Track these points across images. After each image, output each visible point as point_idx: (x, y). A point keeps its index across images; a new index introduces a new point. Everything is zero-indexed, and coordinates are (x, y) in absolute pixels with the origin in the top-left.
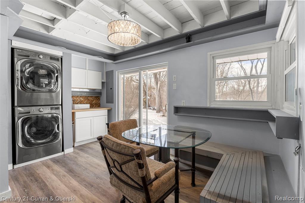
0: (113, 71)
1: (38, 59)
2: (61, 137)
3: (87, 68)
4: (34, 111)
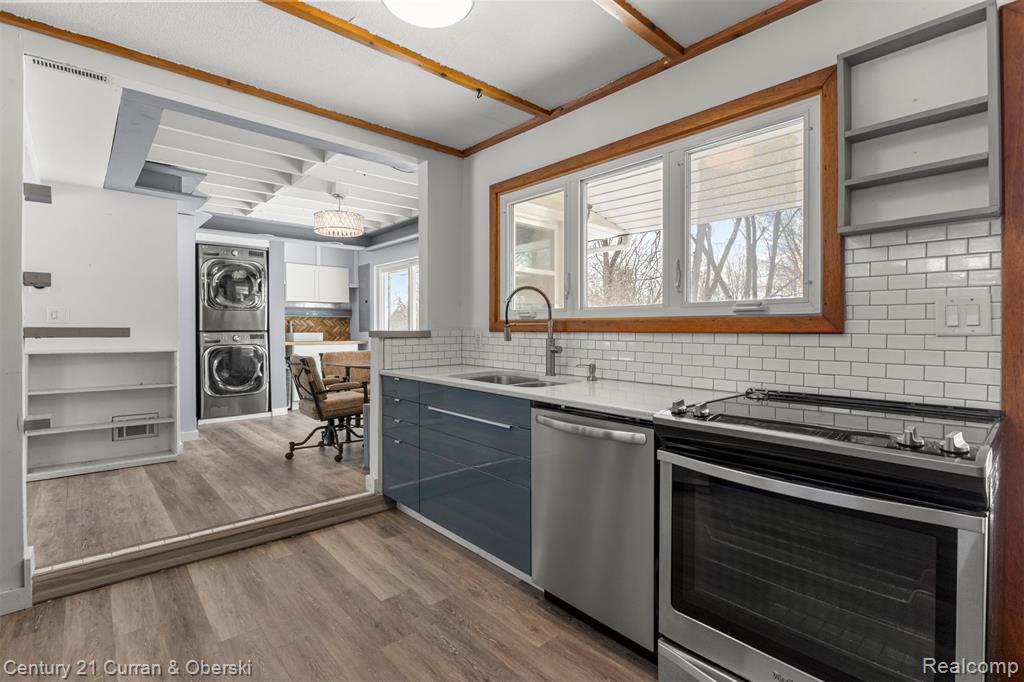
0: (368, 265)
1: (231, 256)
2: (265, 386)
3: (319, 263)
4: (226, 339)
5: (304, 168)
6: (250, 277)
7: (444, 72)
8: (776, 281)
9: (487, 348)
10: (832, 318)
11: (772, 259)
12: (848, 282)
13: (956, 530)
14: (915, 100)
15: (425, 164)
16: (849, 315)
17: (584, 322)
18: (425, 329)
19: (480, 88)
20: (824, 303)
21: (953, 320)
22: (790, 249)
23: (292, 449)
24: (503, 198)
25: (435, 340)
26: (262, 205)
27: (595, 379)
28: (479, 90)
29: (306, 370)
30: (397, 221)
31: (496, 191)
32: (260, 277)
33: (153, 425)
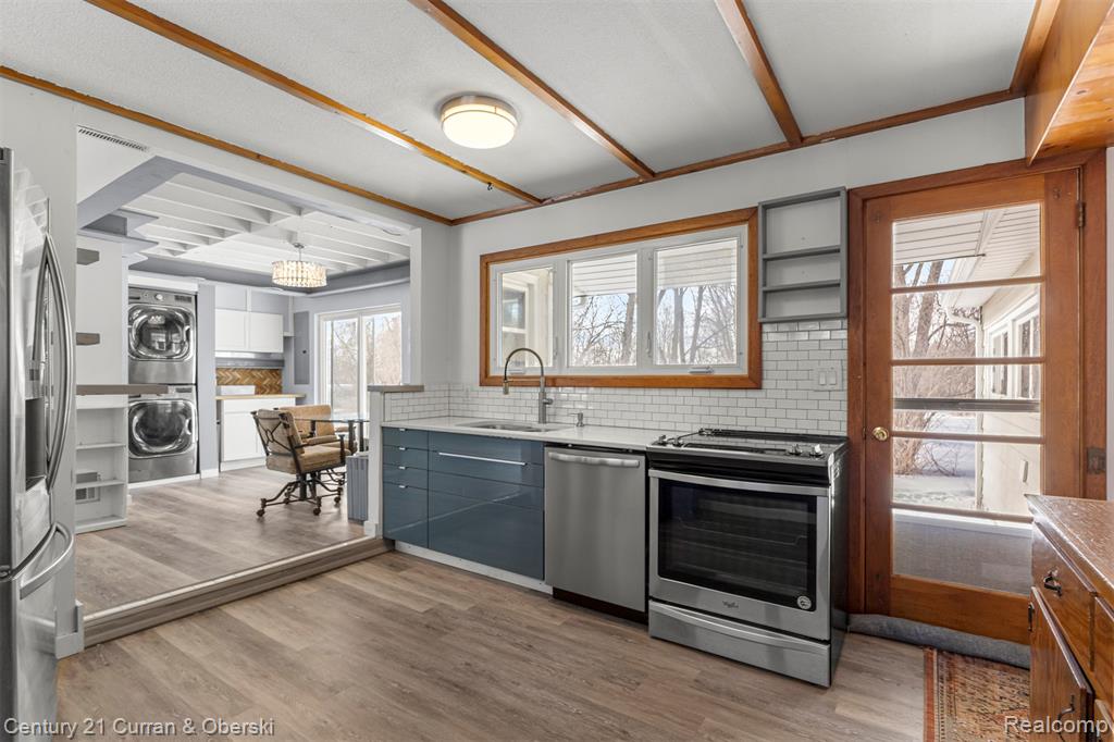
0: (307, 313)
1: (154, 301)
2: (194, 444)
3: (249, 309)
5: (272, 219)
6: (171, 324)
7: (465, 170)
8: (701, 331)
9: (477, 401)
10: (753, 379)
11: (698, 311)
12: (764, 354)
13: (815, 497)
14: (803, 239)
15: (419, 230)
16: (765, 376)
17: (572, 378)
18: (418, 383)
19: (490, 181)
20: (750, 368)
21: (823, 382)
22: (713, 300)
23: (264, 506)
24: (493, 267)
25: (426, 394)
26: (203, 247)
27: (582, 425)
28: (490, 184)
29: (285, 424)
30: (348, 270)
31: (486, 261)
32: (188, 323)
33: (93, 489)
